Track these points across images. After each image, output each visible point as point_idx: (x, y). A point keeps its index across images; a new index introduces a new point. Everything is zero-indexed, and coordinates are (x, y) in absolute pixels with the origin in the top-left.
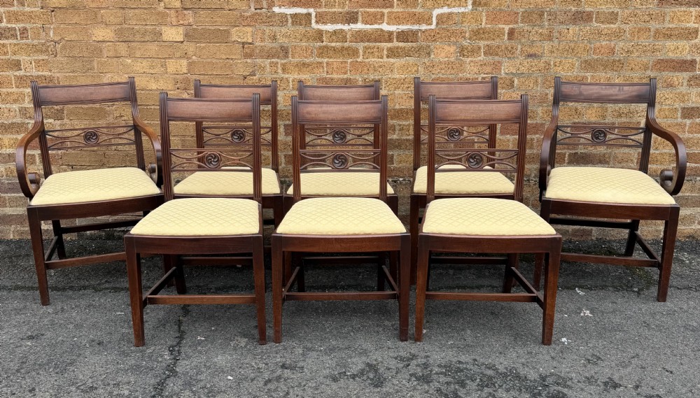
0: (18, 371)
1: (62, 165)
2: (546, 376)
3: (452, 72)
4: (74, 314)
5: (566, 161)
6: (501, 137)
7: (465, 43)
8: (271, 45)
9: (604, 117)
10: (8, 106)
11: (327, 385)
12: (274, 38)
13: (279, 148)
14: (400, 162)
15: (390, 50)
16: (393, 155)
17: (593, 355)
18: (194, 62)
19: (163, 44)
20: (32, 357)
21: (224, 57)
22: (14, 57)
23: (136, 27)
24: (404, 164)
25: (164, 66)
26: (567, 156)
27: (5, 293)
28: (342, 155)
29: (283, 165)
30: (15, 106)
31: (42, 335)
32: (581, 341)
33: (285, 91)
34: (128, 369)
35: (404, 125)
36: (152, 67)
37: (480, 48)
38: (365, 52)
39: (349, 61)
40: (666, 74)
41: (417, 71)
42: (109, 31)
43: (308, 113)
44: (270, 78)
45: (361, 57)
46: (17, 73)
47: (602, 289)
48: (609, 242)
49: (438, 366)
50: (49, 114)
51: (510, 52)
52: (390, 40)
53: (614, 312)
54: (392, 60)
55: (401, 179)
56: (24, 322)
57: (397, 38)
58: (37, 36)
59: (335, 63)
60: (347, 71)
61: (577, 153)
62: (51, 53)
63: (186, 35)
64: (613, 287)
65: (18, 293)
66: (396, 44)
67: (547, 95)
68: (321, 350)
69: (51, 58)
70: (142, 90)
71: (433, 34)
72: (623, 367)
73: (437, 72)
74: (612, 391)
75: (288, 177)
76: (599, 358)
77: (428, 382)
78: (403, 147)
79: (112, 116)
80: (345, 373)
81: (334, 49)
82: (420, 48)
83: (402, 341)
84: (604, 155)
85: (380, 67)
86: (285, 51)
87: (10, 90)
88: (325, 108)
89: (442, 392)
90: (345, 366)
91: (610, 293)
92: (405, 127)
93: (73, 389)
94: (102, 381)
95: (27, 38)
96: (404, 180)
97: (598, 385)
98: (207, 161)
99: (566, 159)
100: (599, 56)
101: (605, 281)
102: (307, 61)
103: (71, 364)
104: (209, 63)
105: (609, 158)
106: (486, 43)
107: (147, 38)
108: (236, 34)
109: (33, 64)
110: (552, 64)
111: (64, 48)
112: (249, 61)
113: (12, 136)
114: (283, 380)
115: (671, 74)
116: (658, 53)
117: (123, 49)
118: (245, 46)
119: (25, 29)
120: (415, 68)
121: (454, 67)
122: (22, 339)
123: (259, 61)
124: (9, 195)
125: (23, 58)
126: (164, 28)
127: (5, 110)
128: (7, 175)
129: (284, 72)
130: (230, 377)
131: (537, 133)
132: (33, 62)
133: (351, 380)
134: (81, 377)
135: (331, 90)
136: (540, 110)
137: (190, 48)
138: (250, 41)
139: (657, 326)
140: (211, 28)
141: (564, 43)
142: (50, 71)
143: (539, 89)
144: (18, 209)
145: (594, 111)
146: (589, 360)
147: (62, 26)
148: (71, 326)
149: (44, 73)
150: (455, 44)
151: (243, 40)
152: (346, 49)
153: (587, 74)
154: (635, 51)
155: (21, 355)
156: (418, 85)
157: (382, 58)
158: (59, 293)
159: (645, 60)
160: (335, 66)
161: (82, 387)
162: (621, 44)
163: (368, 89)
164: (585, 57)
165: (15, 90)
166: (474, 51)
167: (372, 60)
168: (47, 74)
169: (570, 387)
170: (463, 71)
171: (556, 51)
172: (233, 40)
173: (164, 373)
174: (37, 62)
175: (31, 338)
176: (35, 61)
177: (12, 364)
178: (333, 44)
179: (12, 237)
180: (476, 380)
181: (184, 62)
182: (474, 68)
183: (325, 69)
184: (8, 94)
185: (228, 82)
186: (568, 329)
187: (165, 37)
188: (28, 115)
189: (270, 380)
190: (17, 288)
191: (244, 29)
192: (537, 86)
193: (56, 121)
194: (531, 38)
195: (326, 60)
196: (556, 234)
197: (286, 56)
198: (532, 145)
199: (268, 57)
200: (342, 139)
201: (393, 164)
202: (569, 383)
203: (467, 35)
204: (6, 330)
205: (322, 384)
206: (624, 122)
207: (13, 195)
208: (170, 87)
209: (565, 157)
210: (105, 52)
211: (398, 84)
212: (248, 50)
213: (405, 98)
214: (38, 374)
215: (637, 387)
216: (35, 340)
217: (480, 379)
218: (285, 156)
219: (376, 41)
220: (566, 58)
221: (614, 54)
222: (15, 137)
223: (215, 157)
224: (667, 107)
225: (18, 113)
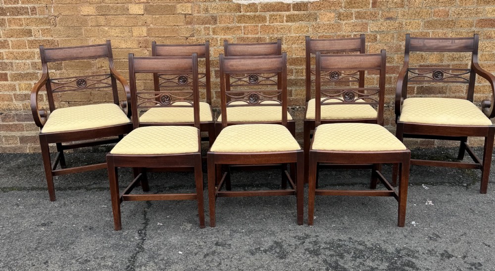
0: (36, 249)
1: (62, 101)
2: (401, 250)
3: (333, 31)
4: (73, 207)
5: (415, 92)
6: (368, 76)
7: (341, 11)
8: (204, 15)
9: (442, 60)
10: (24, 61)
11: (247, 258)
12: (207, 10)
13: (212, 87)
14: (297, 95)
15: (288, 16)
16: (291, 90)
17: (434, 234)
18: (151, 29)
19: (130, 16)
20: (45, 239)
21: (172, 24)
22: (27, 28)
23: (111, 5)
24: (299, 97)
25: (131, 31)
26: (415, 88)
27: (25, 192)
28: (256, 95)
29: (215, 99)
30: (29, 61)
31: (52, 223)
32: (425, 224)
33: (215, 47)
34: (111, 247)
35: (299, 69)
36: (122, 32)
37: (352, 14)
38: (270, 19)
39: (260, 25)
40: (486, 30)
41: (307, 31)
42: (92, 8)
43: (232, 66)
44: (204, 38)
45: (268, 22)
46: (29, 39)
47: (441, 184)
48: (447, 149)
49: (324, 243)
51: (374, 16)
52: (289, 10)
53: (449, 202)
54: (290, 24)
55: (298, 107)
56: (39, 214)
57: (294, 8)
58: (42, 13)
59: (250, 27)
60: (258, 32)
61: (423, 86)
62: (52, 24)
63: (146, 10)
64: (449, 183)
65: (34, 192)
66: (292, 12)
67: (400, 46)
68: (243, 232)
69: (52, 28)
70: (116, 49)
71: (318, 5)
72: (455, 243)
73: (322, 31)
74: (447, 260)
75: (218, 107)
76: (438, 236)
77: (317, 255)
78: (299, 84)
79: (95, 67)
80: (260, 248)
81: (249, 17)
82: (310, 15)
83: (299, 225)
84: (442, 88)
85: (282, 29)
86: (214, 20)
87: (25, 50)
88: (243, 61)
89: (327, 262)
90: (259, 244)
91: (446, 187)
92: (300, 71)
93: (74, 261)
94: (93, 255)
95: (36, 14)
96: (300, 108)
97: (437, 256)
98: (162, 100)
99: (415, 91)
100: (438, 18)
101: (443, 179)
102: (230, 25)
103: (72, 244)
104: (162, 29)
105: (446, 89)
106: (356, 10)
107: (119, 12)
108: (181, 8)
109: (40, 32)
110: (404, 23)
111: (61, 20)
112: (189, 26)
113: (26, 82)
114: (217, 254)
115: (490, 29)
116: (480, 15)
117: (102, 20)
118: (187, 16)
119: (34, 8)
120: (307, 29)
121: (334, 27)
122: (38, 226)
123: (196, 26)
124: (26, 123)
125: (33, 28)
126: (130, 6)
127: (22, 64)
128: (24, 109)
129: (213, 35)
130: (180, 252)
131: (394, 73)
132: (40, 31)
133: (264, 253)
134: (79, 253)
135: (247, 46)
136: (396, 57)
137: (148, 18)
138: (190, 13)
139: (479, 212)
140: (163, 4)
141: (412, 9)
142: (52, 36)
143: (395, 42)
144: (32, 132)
145: (435, 57)
146: (431, 237)
147: (60, 5)
148: (71, 216)
149: (48, 38)
150: (334, 11)
151: (185, 13)
152: (257, 17)
153: (429, 31)
154: (463, 13)
155: (38, 237)
156: (308, 41)
157: (283, 22)
158: (62, 192)
159: (471, 20)
160: (250, 29)
161: (80, 260)
162: (453, 9)
163: (273, 45)
164: (428, 18)
165: (28, 50)
166: (348, 16)
167: (276, 24)
168: (50, 38)
169: (417, 258)
170: (340, 30)
171: (406, 15)
172: (178, 12)
173: (136, 250)
174: (43, 30)
175: (44, 225)
176: (42, 30)
177: (32, 244)
178: (248, 14)
179: (28, 152)
180: (351, 253)
181: (145, 29)
182: (348, 28)
183: (243, 31)
184: (23, 53)
185: (175, 42)
186: (417, 215)
187: (131, 12)
188: (37, 67)
189: (207, 255)
190: (33, 189)
191: (186, 4)
192: (394, 39)
194: (389, 6)
195: (243, 25)
196: (407, 150)
197: (215, 23)
198: (391, 81)
199: (203, 24)
200: (255, 81)
201: (292, 96)
202: (416, 255)
203: (343, 5)
204: (27, 219)
205: (244, 256)
206: (456, 64)
207: (28, 122)
208: (135, 46)
209: (414, 90)
210: (89, 22)
211: (295, 40)
212: (189, 19)
213: (299, 50)
214: (50, 251)
215: (465, 257)
216: (46, 227)
217: (354, 252)
218: (216, 92)
219: (278, 10)
220: (414, 19)
221: (448, 16)
222: (29, 82)
223: (168, 97)
224: (487, 53)
225: (30, 66)
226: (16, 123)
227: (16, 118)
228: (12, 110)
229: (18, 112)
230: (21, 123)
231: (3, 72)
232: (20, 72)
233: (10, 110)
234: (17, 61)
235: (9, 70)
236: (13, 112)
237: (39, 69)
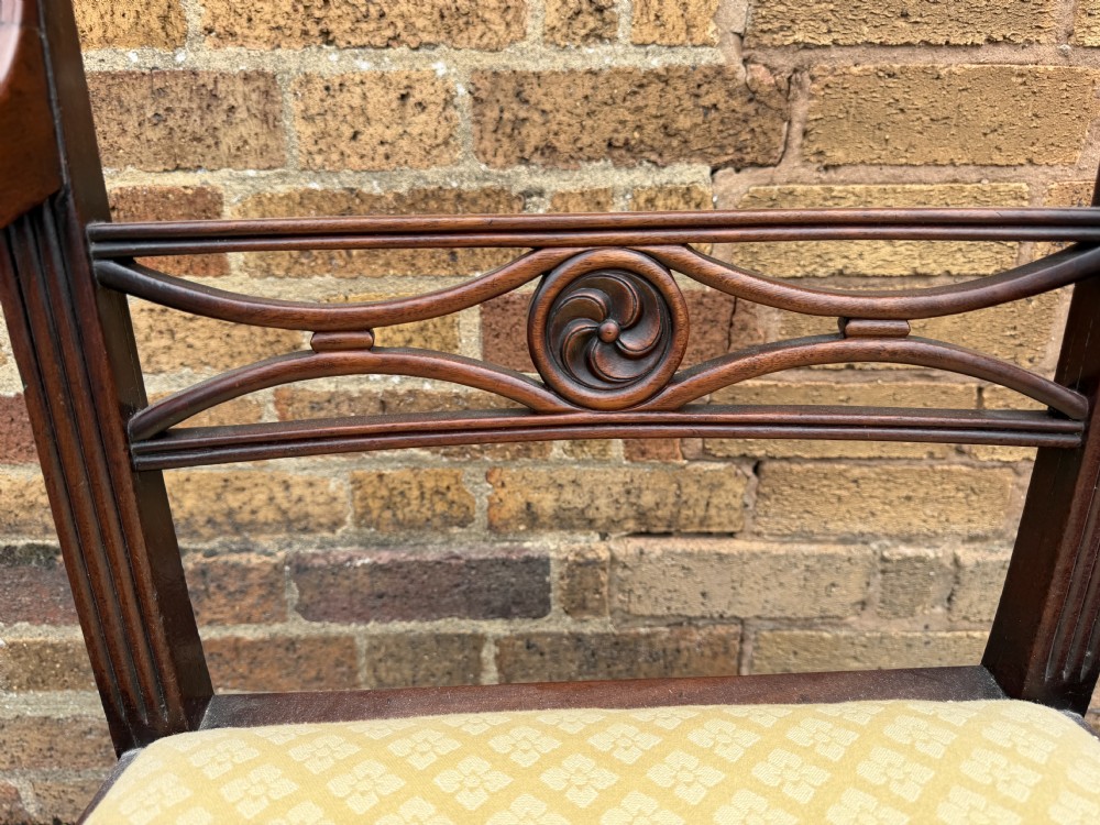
10: (397, 62)
30: (449, 68)
50: (683, 122)
124: (374, 627)
127: (377, 94)
128: (362, 518)
188: (534, 135)
193: (728, 178)
207: (399, 626)
225: (463, 117)
226: (297, 627)
227: (292, 594)
228: (254, 527)
229: (307, 547)
230: (335, 629)
231: (179, 180)
232: (348, 179)
233: (238, 528)
234: (329, 63)
235: (237, 157)
236: (265, 541)
237: (548, 150)
